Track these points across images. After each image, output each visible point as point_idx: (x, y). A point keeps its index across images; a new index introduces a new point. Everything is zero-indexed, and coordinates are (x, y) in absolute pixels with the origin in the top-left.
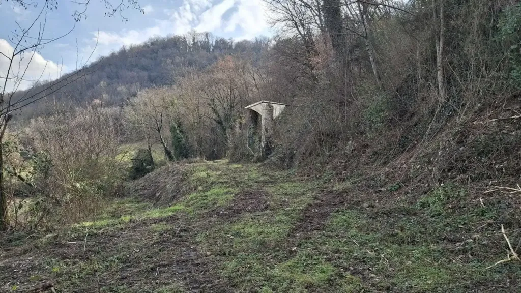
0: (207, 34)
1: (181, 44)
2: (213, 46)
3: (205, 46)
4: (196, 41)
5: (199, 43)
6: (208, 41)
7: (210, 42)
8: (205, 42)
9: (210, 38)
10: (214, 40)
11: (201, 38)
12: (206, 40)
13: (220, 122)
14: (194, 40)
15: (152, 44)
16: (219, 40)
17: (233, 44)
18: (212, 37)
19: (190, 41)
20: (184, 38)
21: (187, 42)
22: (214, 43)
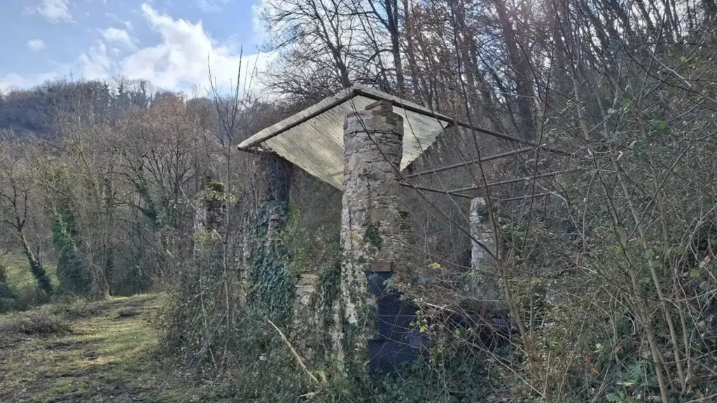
0: (143, 83)
1: (99, 94)
2: (151, 101)
3: (139, 99)
4: (124, 92)
5: (129, 95)
6: (144, 93)
7: (148, 94)
8: (140, 94)
9: (147, 89)
10: (154, 93)
11: (133, 88)
12: (142, 92)
13: (151, 215)
14: (120, 91)
15: (50, 90)
16: (161, 93)
17: (185, 101)
18: (151, 87)
19: (114, 90)
20: (105, 85)
21: (110, 92)
22: (154, 97)
